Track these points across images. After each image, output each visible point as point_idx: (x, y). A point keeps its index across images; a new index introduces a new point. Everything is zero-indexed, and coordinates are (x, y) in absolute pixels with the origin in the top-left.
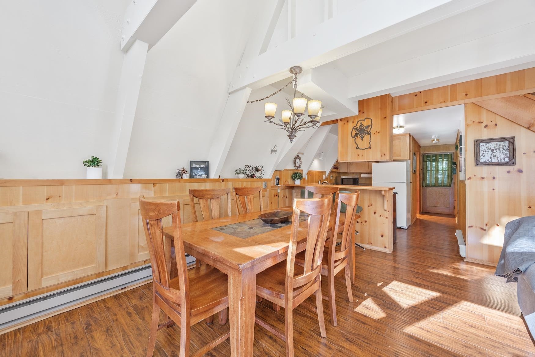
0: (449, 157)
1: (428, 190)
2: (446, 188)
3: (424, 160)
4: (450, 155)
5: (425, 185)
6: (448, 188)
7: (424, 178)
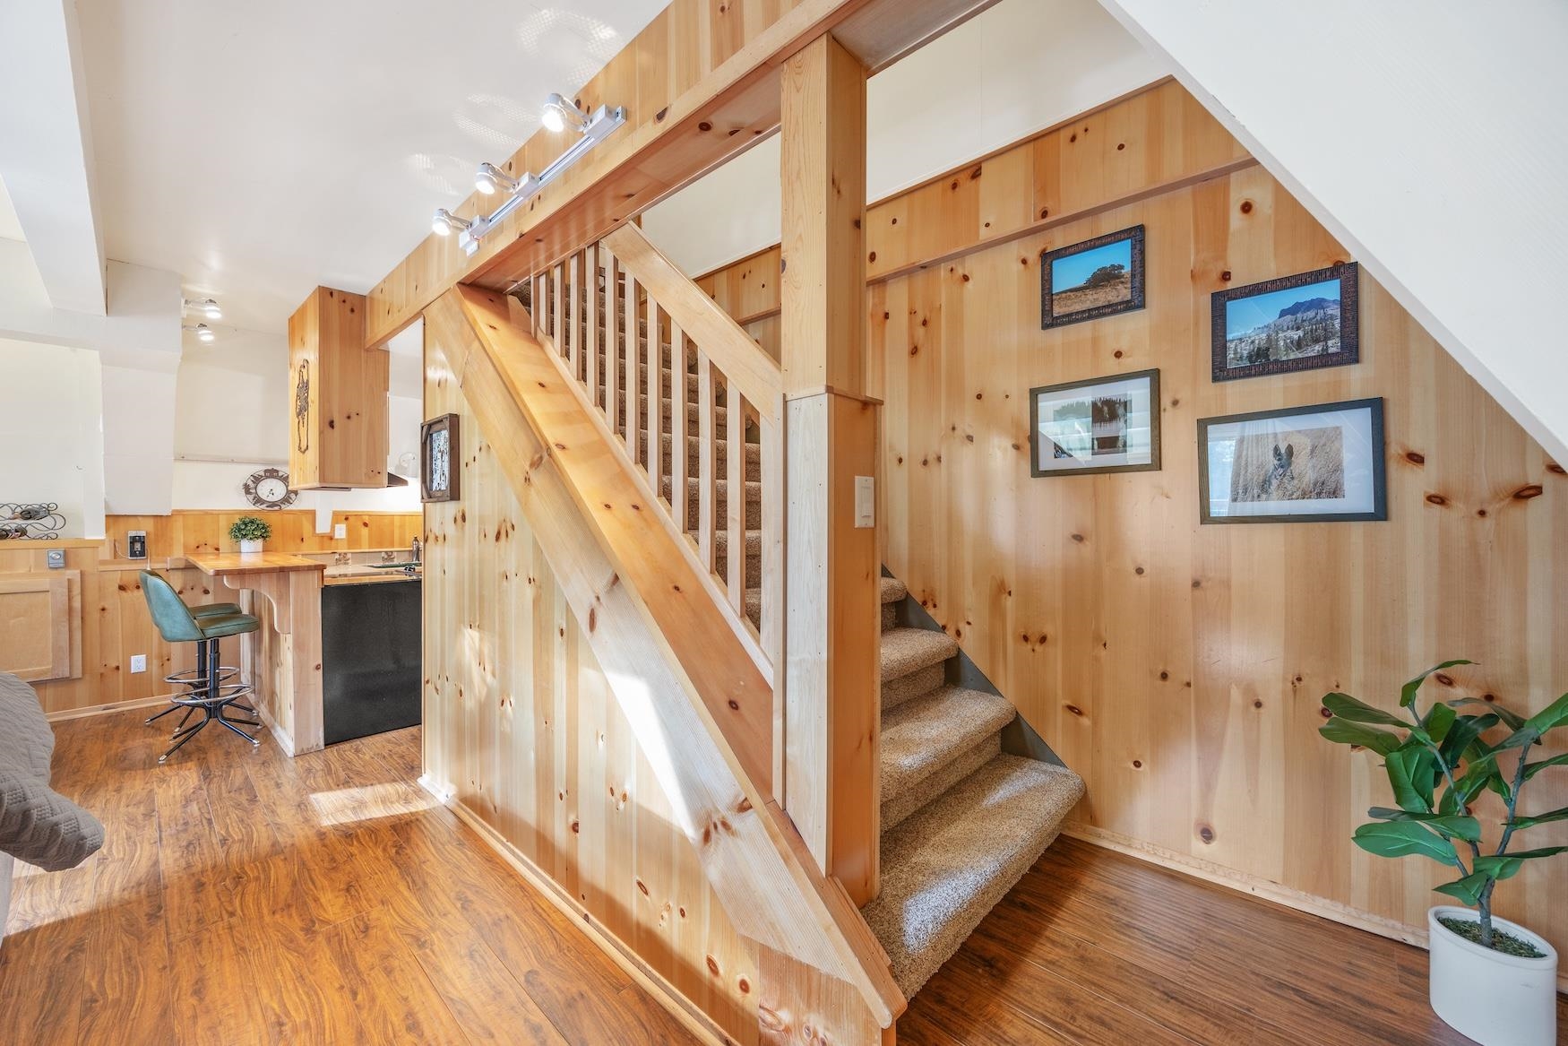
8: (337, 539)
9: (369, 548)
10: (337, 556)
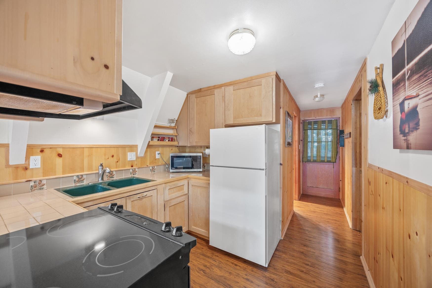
0: (334, 123)
1: (310, 166)
2: (330, 163)
3: (304, 128)
4: (334, 121)
5: (305, 161)
6: (332, 164)
7: (304, 151)
8: (32, 169)
9: (63, 174)
10: (32, 184)
